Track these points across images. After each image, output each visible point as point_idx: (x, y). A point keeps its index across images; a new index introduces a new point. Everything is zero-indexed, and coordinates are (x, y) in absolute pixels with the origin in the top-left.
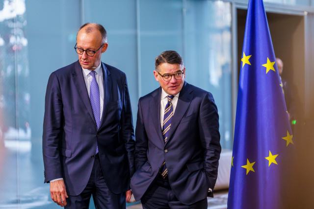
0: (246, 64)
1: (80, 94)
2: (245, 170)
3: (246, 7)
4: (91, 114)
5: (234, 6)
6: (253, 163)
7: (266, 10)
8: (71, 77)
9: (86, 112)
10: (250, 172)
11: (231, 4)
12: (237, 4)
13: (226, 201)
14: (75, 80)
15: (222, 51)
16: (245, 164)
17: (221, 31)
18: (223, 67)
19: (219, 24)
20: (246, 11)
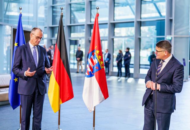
0: (16, 46)
1: (29, 55)
2: (15, 81)
3: (16, 28)
4: (34, 62)
5: (12, 28)
6: (17, 79)
7: (23, 29)
8: (25, 49)
9: (32, 62)
10: (17, 81)
11: (11, 27)
12: (13, 27)
13: (8, 90)
14: (27, 50)
15: (8, 43)
16: (15, 79)
17: (8, 36)
18: (8, 47)
19: (7, 34)
20: (16, 29)
